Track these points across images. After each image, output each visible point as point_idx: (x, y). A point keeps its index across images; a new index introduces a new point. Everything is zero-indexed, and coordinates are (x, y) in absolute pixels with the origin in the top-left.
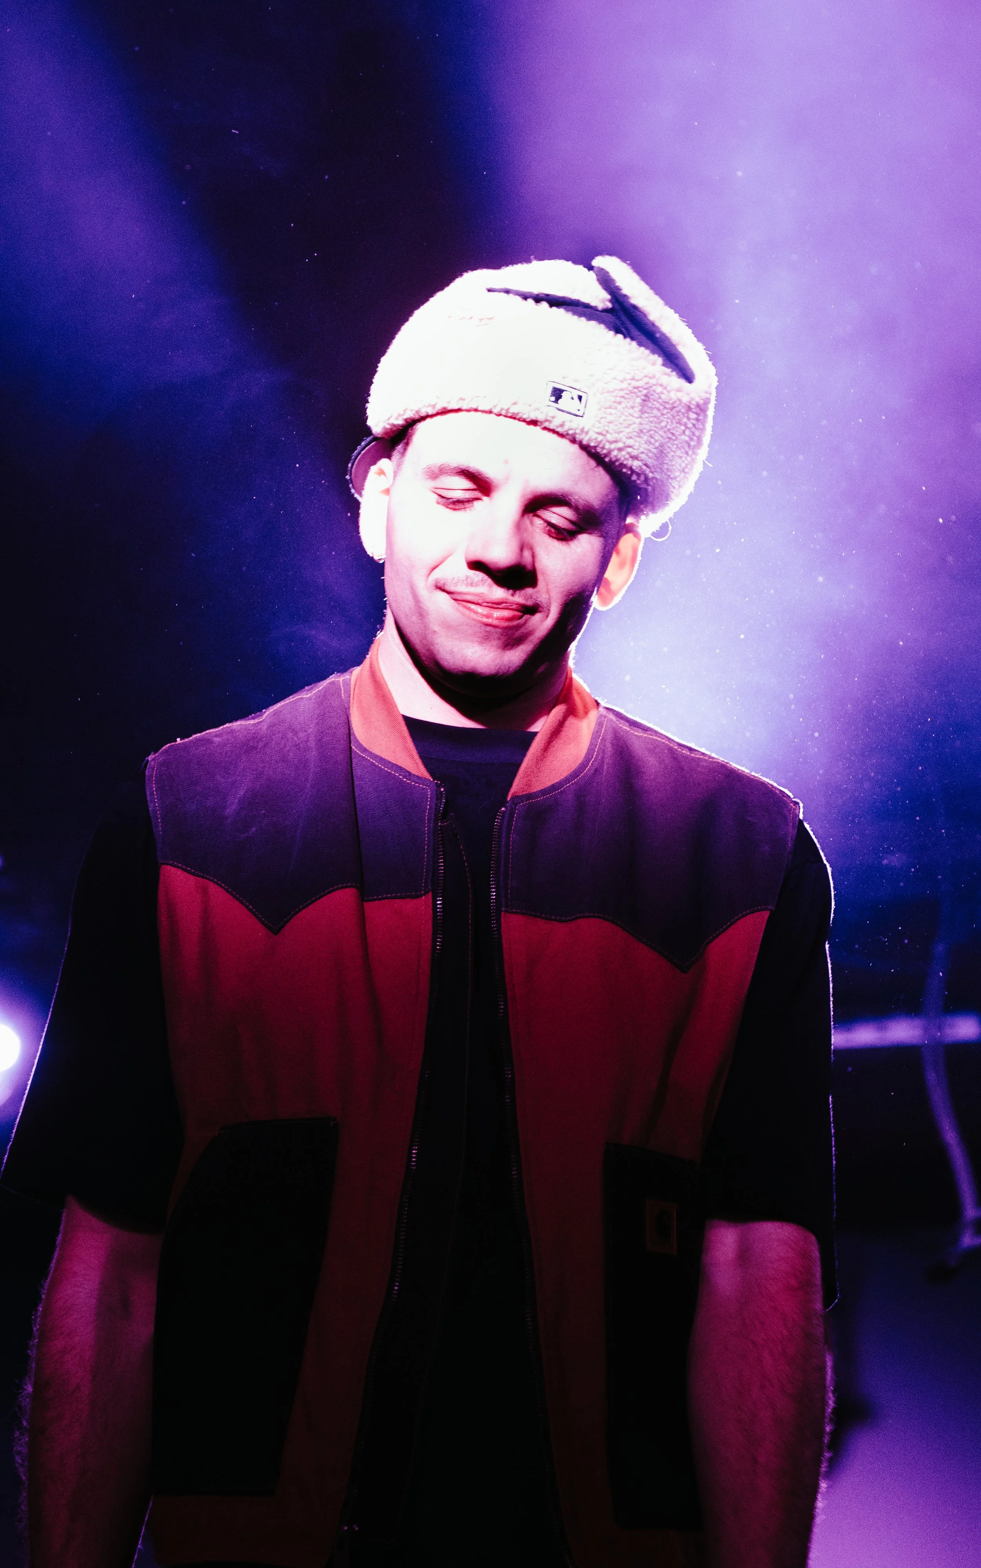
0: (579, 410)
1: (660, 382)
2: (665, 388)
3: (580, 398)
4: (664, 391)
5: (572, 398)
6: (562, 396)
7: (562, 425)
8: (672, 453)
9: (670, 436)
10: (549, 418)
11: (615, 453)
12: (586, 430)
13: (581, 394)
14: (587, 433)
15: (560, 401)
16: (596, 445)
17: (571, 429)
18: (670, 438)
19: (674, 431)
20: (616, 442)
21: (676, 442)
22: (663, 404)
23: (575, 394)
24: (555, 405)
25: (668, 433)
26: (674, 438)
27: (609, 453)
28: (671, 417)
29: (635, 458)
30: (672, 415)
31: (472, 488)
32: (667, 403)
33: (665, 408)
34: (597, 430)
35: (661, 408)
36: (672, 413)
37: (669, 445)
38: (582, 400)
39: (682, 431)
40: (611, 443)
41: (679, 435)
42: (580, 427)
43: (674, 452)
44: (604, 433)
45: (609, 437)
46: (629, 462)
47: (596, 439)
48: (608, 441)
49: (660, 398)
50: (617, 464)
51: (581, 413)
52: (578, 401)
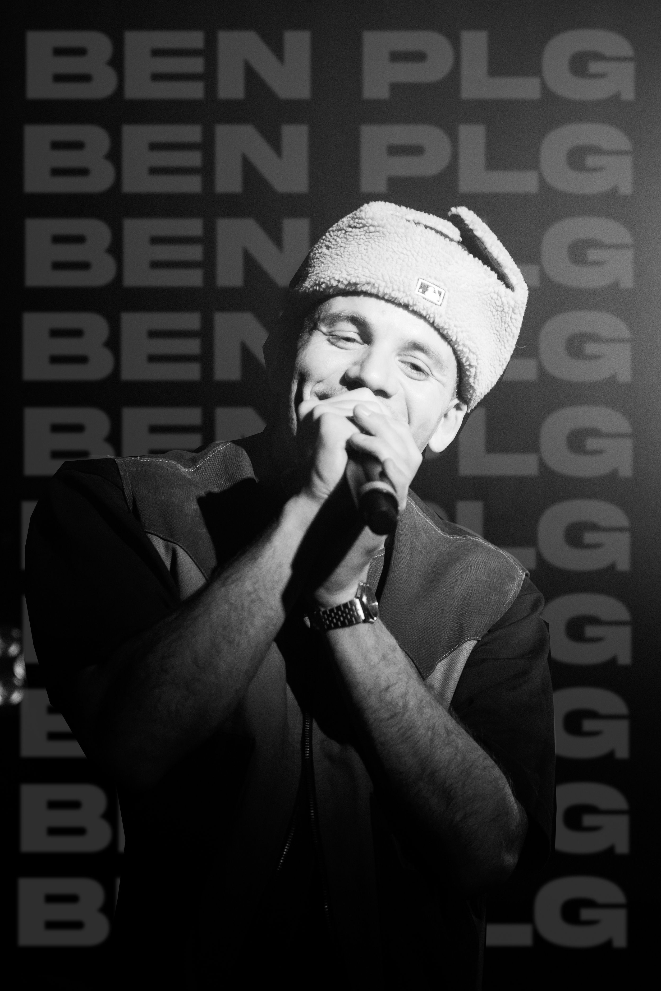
0: (438, 301)
1: (496, 290)
3: (440, 294)
4: (499, 298)
5: (435, 292)
6: (427, 289)
10: (416, 302)
13: (441, 290)
15: (426, 293)
22: (497, 307)
23: (437, 290)
33: (497, 311)
35: (494, 311)
38: (441, 296)
49: (495, 303)
51: (439, 303)
52: (438, 295)
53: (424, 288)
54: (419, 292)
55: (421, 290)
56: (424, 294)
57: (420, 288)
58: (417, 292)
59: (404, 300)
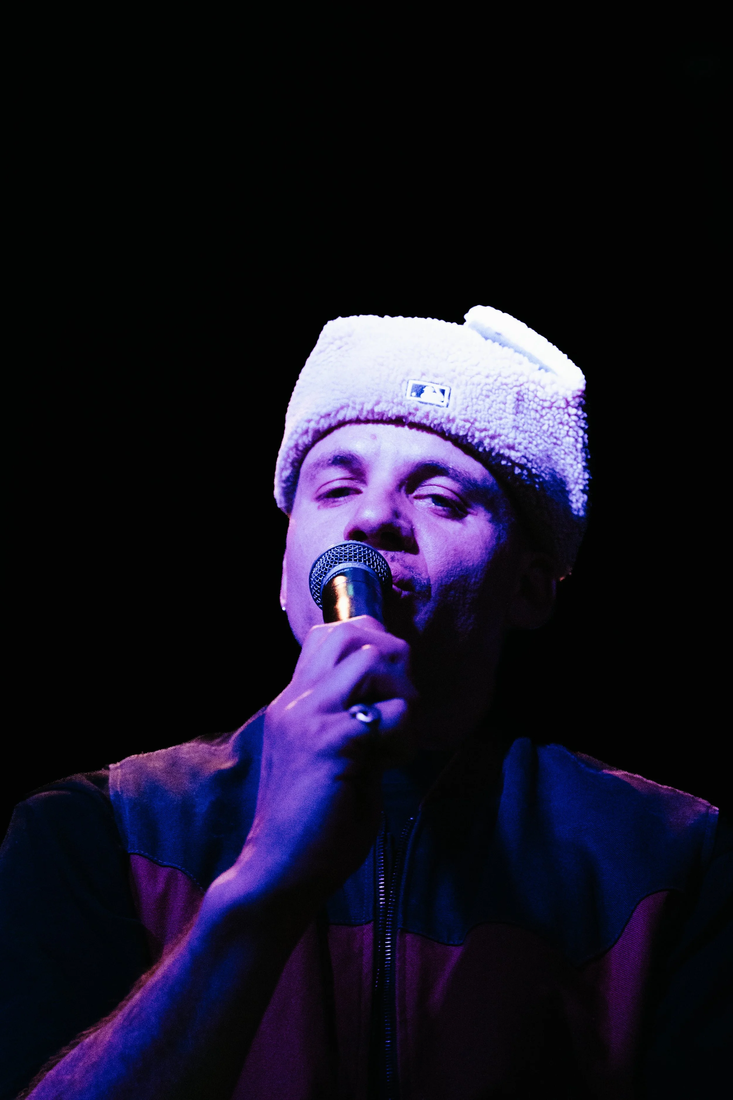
0: (443, 402)
1: (531, 379)
2: (539, 384)
3: (443, 392)
4: (539, 388)
5: (435, 392)
6: (423, 391)
7: (427, 416)
8: (562, 461)
9: (555, 440)
10: (412, 411)
11: (487, 442)
12: (451, 418)
13: (443, 388)
14: (453, 420)
15: (422, 395)
16: (465, 433)
17: (436, 419)
18: (555, 444)
19: (557, 435)
20: (485, 430)
21: (563, 447)
22: (541, 403)
23: (438, 388)
24: (418, 399)
25: (551, 438)
26: (559, 442)
27: (481, 443)
28: (552, 418)
29: (511, 448)
30: (553, 415)
31: (348, 477)
32: (544, 401)
33: (543, 408)
34: (463, 417)
35: (539, 408)
36: (552, 413)
37: (556, 450)
38: (445, 395)
39: (566, 433)
40: (481, 431)
41: (563, 438)
42: (446, 416)
43: (564, 459)
44: (472, 421)
45: (477, 425)
46: (506, 452)
47: (464, 427)
48: (478, 430)
49: (536, 396)
50: (493, 454)
51: (445, 404)
52: (441, 394)
53: (419, 391)
54: (411, 397)
55: (414, 394)
56: (420, 397)
57: (412, 392)
58: (408, 397)
59: (393, 411)
